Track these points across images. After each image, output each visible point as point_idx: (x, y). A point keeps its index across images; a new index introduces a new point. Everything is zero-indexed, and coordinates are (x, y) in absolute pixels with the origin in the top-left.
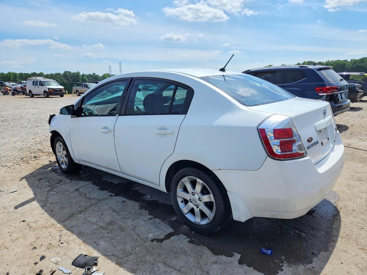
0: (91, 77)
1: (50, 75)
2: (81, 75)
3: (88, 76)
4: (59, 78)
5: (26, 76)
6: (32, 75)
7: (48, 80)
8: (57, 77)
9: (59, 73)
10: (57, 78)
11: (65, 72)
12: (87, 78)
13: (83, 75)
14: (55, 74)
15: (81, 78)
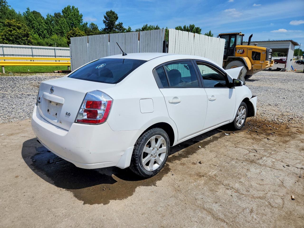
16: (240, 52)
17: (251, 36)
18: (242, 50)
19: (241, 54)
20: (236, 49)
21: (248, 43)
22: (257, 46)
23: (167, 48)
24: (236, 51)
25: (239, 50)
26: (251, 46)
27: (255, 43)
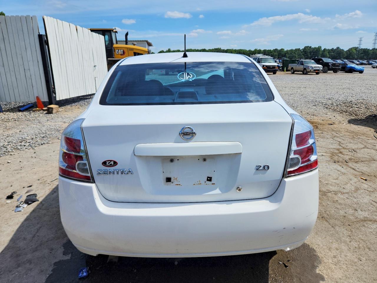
0: (333, 52)
1: (290, 51)
2: (322, 50)
3: (329, 51)
4: (297, 54)
5: (269, 53)
6: (274, 51)
7: (267, 57)
8: (296, 52)
9: (299, 49)
10: (296, 54)
11: (305, 47)
12: (328, 54)
13: (325, 49)
14: (295, 50)
15: (321, 53)
16: (120, 53)
17: (127, 34)
18: (122, 51)
19: (121, 55)
20: (114, 49)
21: (125, 43)
22: (136, 46)
23: (47, 46)
24: (114, 51)
25: (118, 50)
26: (130, 46)
27: (133, 42)
